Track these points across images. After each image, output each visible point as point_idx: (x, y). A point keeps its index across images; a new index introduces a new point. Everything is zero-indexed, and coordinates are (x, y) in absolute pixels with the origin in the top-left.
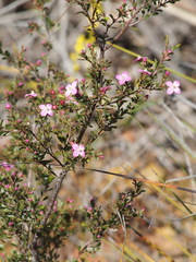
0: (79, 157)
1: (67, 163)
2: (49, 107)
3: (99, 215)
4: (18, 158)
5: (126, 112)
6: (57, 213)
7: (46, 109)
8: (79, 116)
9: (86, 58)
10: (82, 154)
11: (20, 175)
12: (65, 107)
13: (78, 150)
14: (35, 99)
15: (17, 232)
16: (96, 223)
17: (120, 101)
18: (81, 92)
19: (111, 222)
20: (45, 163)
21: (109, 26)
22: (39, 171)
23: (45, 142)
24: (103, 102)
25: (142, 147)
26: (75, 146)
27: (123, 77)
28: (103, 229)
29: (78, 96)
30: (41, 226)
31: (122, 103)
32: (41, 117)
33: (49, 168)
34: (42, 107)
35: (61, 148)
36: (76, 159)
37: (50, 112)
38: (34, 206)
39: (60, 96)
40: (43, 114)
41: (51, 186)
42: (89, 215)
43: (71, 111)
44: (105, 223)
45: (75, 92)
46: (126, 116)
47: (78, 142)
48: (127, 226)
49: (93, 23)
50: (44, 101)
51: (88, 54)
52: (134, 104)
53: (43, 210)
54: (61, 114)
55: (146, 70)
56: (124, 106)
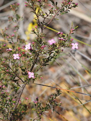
0: (31, 78)
1: (26, 81)
3: (40, 105)
4: (3, 79)
5: (53, 57)
6: (21, 104)
7: (16, 56)
8: (31, 59)
9: (35, 33)
10: (33, 77)
11: (4, 87)
12: (25, 55)
13: (31, 75)
14: (11, 51)
15: (2, 113)
16: (39, 108)
17: (50, 53)
18: (32, 48)
19: (46, 108)
20: (15, 81)
21: (45, 18)
22: (13, 85)
23: (16, 71)
24: (42, 53)
25: (58, 75)
26: (29, 73)
27: (51, 42)
28: (42, 112)
29: (31, 50)
30: (14, 110)
32: (14, 60)
33: (17, 83)
34: (14, 55)
35: (23, 74)
36: (30, 79)
37: (18, 58)
38: (10, 101)
39: (22, 50)
40: (15, 58)
41: (18, 91)
42: (36, 105)
43: (28, 57)
44: (43, 109)
45: (30, 48)
46: (52, 59)
47: (31, 71)
48: (53, 110)
49: (38, 16)
50: (15, 53)
51: (36, 31)
52: (56, 54)
53: (15, 103)
54: (23, 59)
55: (62, 38)
56: (52, 55)
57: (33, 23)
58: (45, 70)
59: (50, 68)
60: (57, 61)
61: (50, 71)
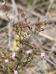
2: (7, 60)
7: (7, 61)
8: (16, 63)
10: (17, 73)
12: (12, 60)
14: (4, 58)
18: (17, 56)
21: (24, 37)
23: (6, 70)
24: (23, 59)
26: (15, 71)
27: (28, 52)
29: (16, 57)
31: (28, 59)
32: (5, 63)
34: (5, 60)
35: (11, 72)
37: (8, 62)
39: (11, 57)
40: (6, 62)
43: (14, 61)
45: (15, 56)
46: (29, 63)
47: (16, 70)
49: (20, 36)
50: (6, 59)
51: (19, 45)
52: (31, 59)
54: (11, 62)
55: (35, 50)
56: (29, 60)
57: (17, 41)
58: (24, 69)
59: (27, 68)
60: (32, 64)
61: (27, 70)
